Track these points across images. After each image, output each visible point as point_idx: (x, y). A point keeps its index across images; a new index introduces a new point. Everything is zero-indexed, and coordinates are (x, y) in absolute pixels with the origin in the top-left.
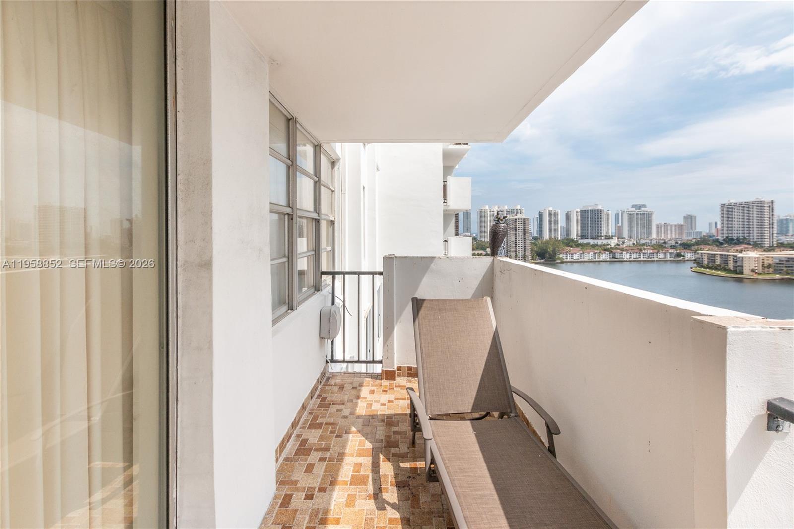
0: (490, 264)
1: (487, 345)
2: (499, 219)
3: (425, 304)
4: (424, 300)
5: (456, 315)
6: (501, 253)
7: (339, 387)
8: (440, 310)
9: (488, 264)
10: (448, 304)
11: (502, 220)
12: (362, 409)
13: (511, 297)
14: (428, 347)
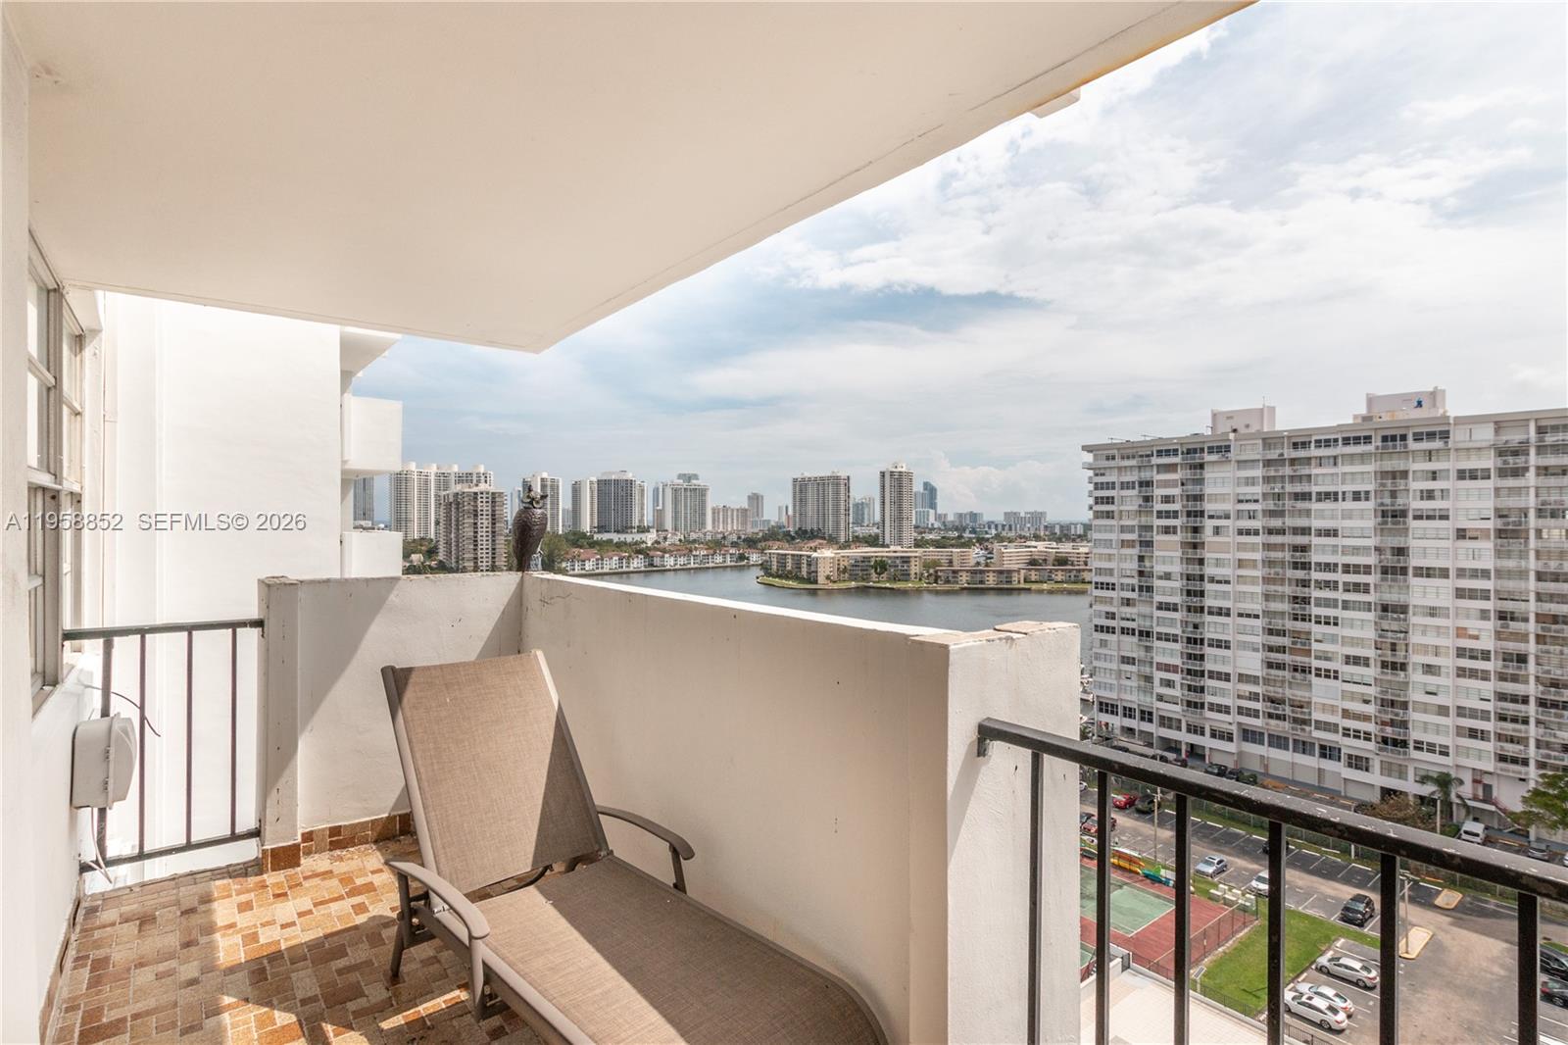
0: (515, 586)
1: (546, 739)
2: (533, 499)
3: (414, 678)
4: (410, 670)
5: (483, 691)
6: (536, 565)
7: (138, 922)
8: (447, 686)
9: (513, 587)
10: (462, 673)
11: (538, 502)
12: (229, 950)
13: (569, 646)
14: (432, 764)
